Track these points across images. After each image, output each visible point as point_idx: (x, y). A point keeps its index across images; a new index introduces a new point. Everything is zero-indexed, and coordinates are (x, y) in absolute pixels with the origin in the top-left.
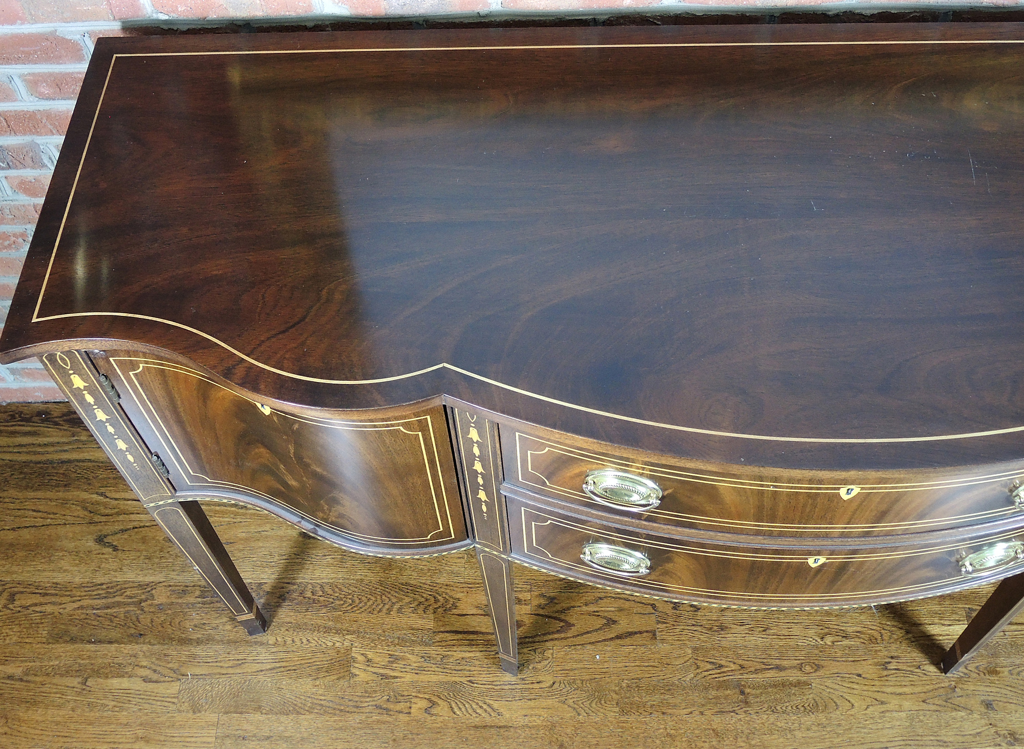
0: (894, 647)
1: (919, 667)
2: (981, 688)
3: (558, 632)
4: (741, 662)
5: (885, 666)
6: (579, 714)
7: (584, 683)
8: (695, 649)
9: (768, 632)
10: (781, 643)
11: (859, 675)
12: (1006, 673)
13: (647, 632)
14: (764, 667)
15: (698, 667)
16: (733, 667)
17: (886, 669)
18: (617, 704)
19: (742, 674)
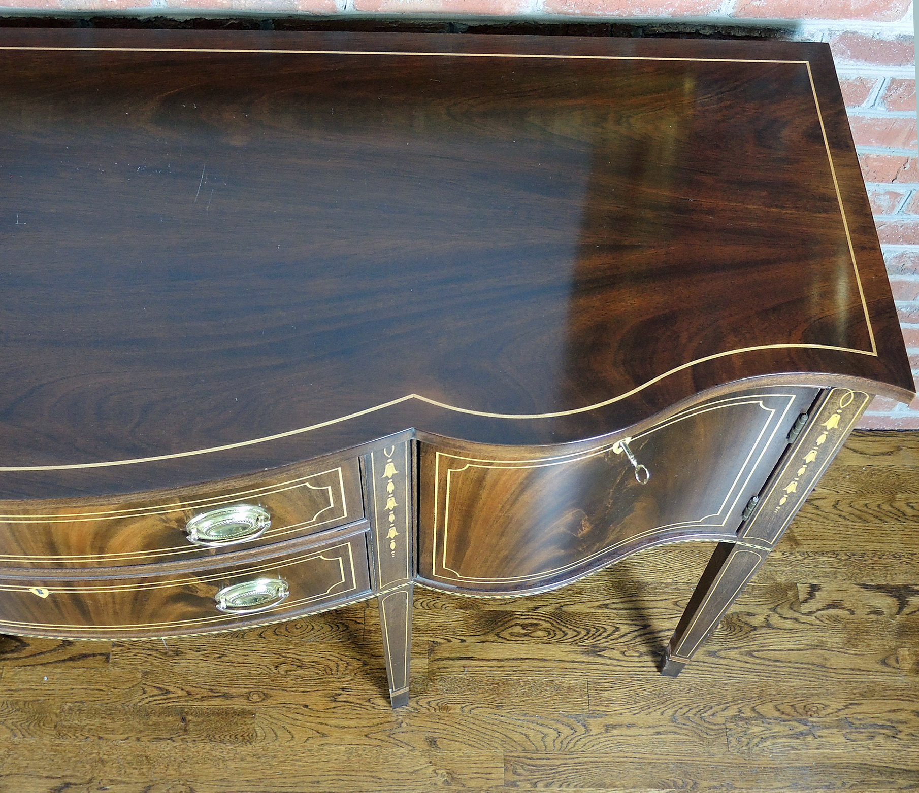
0: (347, 678)
1: (369, 700)
2: (429, 724)
3: (12, 651)
4: (189, 688)
5: (334, 698)
6: (15, 736)
7: (27, 704)
8: (145, 674)
9: (222, 659)
10: (233, 671)
11: (306, 706)
12: (458, 711)
13: (101, 654)
14: (211, 694)
15: (144, 692)
16: (180, 693)
17: (335, 701)
18: (55, 726)
19: (187, 701)
